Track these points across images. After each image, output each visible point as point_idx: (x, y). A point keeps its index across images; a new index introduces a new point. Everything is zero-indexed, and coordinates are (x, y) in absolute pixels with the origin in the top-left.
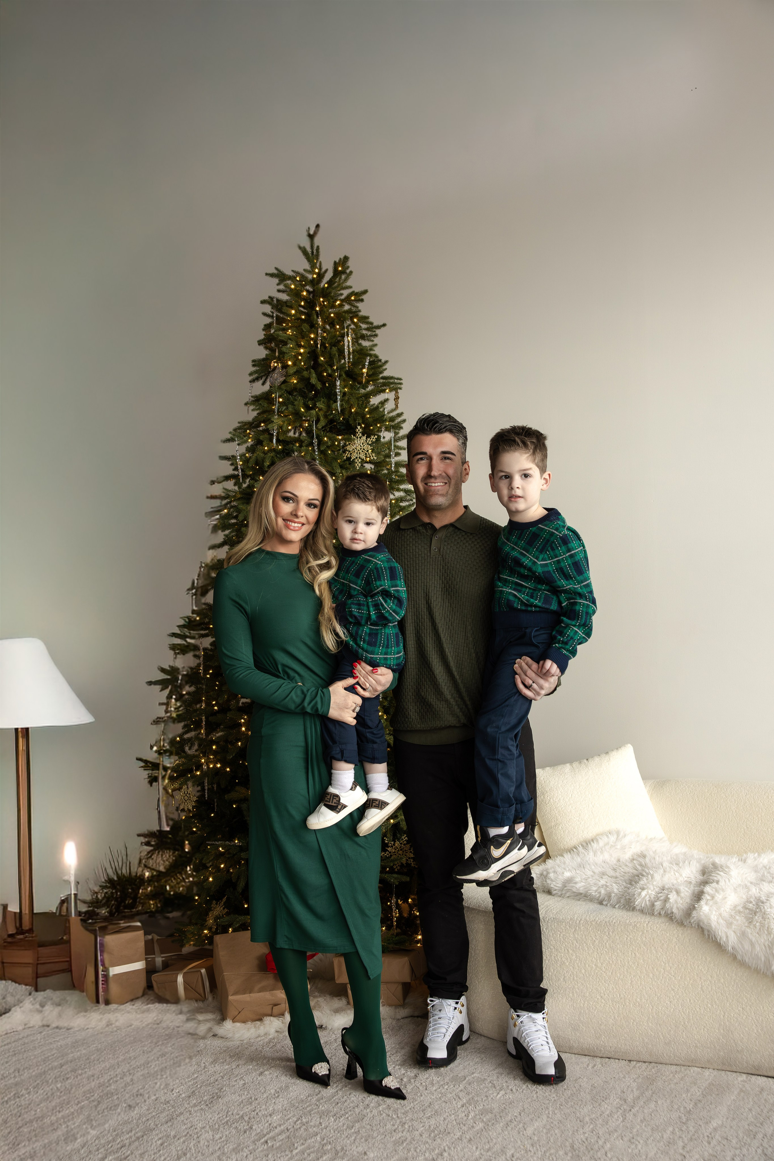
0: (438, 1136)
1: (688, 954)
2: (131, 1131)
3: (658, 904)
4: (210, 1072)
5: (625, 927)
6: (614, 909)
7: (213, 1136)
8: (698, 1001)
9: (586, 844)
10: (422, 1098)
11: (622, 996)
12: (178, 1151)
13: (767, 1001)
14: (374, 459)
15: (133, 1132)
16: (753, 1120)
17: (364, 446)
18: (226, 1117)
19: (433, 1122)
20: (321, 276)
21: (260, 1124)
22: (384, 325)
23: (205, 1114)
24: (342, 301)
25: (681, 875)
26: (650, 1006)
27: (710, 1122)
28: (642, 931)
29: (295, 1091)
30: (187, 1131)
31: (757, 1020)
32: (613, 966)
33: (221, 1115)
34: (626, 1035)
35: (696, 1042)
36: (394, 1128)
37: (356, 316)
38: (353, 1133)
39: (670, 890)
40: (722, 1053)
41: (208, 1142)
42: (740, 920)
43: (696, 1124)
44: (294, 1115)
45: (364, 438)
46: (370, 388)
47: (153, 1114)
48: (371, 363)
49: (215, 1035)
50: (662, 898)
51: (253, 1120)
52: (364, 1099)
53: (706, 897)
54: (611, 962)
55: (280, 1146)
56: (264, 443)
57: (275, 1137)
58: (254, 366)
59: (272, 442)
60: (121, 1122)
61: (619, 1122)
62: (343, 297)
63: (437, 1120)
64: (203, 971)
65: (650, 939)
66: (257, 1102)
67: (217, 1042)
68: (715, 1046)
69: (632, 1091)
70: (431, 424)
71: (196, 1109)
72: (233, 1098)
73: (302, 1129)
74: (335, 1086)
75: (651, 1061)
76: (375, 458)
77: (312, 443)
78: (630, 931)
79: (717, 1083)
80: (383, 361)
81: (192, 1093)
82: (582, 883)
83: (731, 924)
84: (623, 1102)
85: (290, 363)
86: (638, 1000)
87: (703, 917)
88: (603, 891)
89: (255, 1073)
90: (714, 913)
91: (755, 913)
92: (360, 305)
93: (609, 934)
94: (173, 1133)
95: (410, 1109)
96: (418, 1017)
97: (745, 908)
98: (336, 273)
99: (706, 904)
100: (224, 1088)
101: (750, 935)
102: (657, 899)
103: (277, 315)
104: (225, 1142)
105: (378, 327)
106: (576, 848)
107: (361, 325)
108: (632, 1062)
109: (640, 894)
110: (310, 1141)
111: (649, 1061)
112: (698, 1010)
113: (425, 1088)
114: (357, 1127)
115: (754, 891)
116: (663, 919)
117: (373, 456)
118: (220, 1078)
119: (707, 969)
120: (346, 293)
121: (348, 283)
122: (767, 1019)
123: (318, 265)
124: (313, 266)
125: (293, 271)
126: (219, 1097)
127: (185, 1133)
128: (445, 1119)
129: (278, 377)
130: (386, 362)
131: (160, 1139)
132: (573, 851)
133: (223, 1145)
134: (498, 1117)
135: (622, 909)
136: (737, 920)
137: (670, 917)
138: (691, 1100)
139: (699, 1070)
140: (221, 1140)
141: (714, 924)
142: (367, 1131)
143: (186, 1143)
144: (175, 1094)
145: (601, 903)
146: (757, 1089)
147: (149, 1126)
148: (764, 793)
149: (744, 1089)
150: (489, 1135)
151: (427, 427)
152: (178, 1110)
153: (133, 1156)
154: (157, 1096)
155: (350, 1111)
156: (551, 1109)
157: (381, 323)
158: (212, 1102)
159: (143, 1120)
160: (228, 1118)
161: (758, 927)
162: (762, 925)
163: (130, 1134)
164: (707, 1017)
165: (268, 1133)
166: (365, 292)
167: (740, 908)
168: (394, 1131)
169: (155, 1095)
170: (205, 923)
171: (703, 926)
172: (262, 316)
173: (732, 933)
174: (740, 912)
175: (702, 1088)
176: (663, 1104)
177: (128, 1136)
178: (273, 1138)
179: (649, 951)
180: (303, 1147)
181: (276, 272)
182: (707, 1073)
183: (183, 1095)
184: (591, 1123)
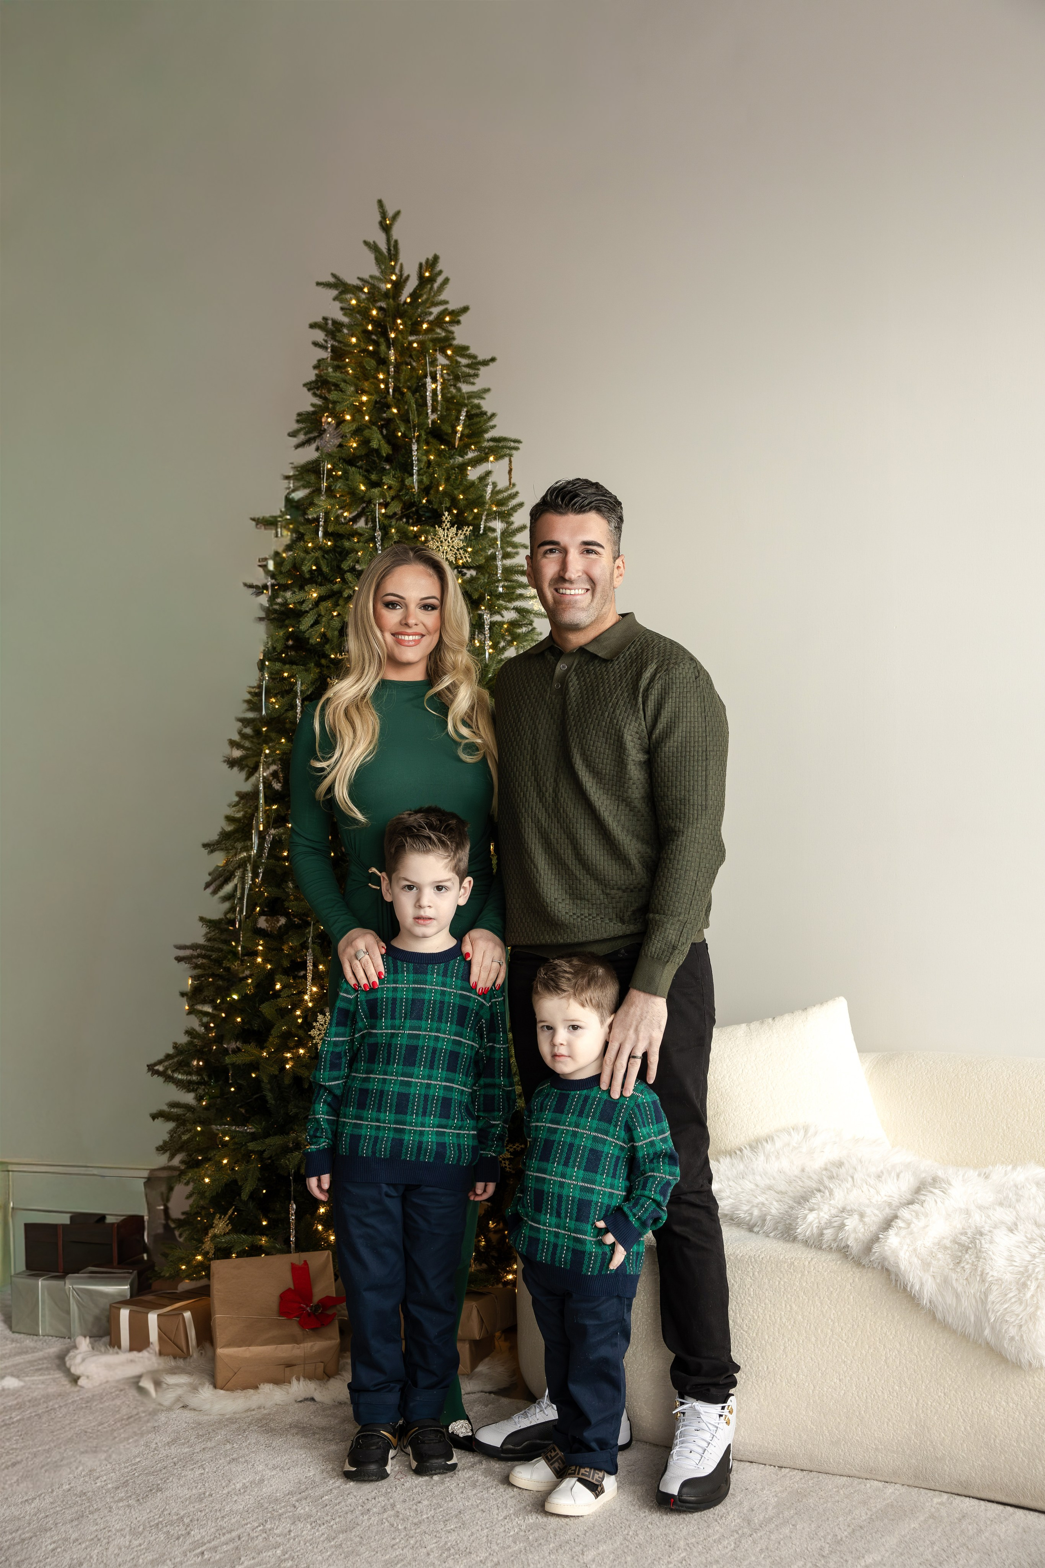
0: (452, 1557)
1: (868, 1309)
2: (17, 1530)
3: (829, 1233)
4: (160, 1456)
5: (777, 1265)
6: (767, 1239)
7: (130, 1542)
8: (880, 1380)
9: (755, 1145)
10: (451, 1504)
11: (771, 1369)
12: (72, 1559)
13: (980, 1384)
14: (467, 561)
15: (19, 1532)
16: (930, 1557)
17: (453, 542)
18: (160, 1517)
19: (453, 1537)
20: (398, 286)
21: (203, 1528)
22: (493, 360)
23: (130, 1512)
24: (430, 323)
25: (878, 1193)
26: (811, 1385)
27: (863, 1557)
28: (801, 1271)
29: (271, 1486)
30: (96, 1533)
31: (965, 1413)
32: (759, 1323)
33: (152, 1514)
34: (775, 1428)
35: (877, 1442)
36: (393, 1542)
37: (450, 346)
38: (331, 1547)
39: (851, 1212)
40: (914, 1461)
41: (120, 1549)
42: (943, 1259)
43: (842, 1558)
44: (258, 1518)
45: (454, 530)
46: (470, 455)
47: (58, 1509)
48: (469, 416)
49: (184, 1407)
50: (835, 1224)
51: (196, 1522)
52: (366, 1501)
53: (900, 1223)
54: (756, 1317)
55: (220, 1559)
56: (306, 538)
57: (217, 1547)
58: (298, 421)
59: (318, 534)
60: (7, 1518)
61: (727, 1551)
62: (431, 318)
63: (461, 1535)
64: (187, 1315)
65: (813, 1284)
66: (211, 1499)
67: (187, 1414)
68: (903, 1450)
69: (766, 1509)
70: (568, 498)
71: (121, 1504)
72: (179, 1492)
73: (260, 1538)
74: (331, 1482)
75: (812, 1469)
76: (469, 560)
77: (374, 537)
78: (784, 1272)
79: (900, 1504)
80: (489, 414)
81: (124, 1483)
82: (730, 1200)
83: (929, 1265)
84: (746, 1524)
85: (348, 417)
86: (794, 1375)
87: (888, 1253)
88: (756, 1212)
89: (223, 1460)
90: (905, 1247)
91: (967, 1249)
92: (455, 329)
93: (753, 1274)
94: (74, 1536)
95: (428, 1518)
96: (490, 1393)
97: (955, 1242)
98: (424, 282)
99: (896, 1234)
100: (171, 1479)
101: (954, 1282)
102: (829, 1224)
103: (332, 346)
104: (144, 1551)
105: (485, 363)
106: (741, 1150)
107: (459, 359)
108: (783, 1470)
109: (805, 1217)
110: (264, 1554)
111: (808, 1468)
112: (880, 1394)
113: (461, 1490)
114: (341, 1539)
115: (977, 1219)
116: (834, 1256)
117: (465, 557)
118: (172, 1464)
119: (894, 1332)
120: (436, 310)
121: (442, 297)
122: (980, 1411)
123: (397, 271)
124: (387, 271)
125: (359, 278)
126: (160, 1490)
127: (92, 1537)
128: (472, 1534)
129: (330, 440)
130: (493, 415)
131: (54, 1542)
132: (736, 1153)
133: (139, 1554)
134: (552, 1535)
135: (779, 1238)
136: (939, 1260)
137: (843, 1251)
138: (849, 1526)
139: (880, 1484)
140: (139, 1548)
141: (903, 1265)
142: (354, 1545)
143: (89, 1550)
144: (98, 1484)
145: (751, 1230)
146: (957, 1515)
147: (47, 1523)
148: (1035, 1075)
149: (936, 1515)
150: (527, 1559)
151: (562, 503)
152: (95, 1505)
153: (7, 1563)
154: (72, 1485)
155: (340, 1516)
156: (633, 1528)
157: (488, 357)
158: (147, 1496)
159: (40, 1516)
160: (161, 1519)
161: (968, 1271)
162: (975, 1268)
163: (14, 1534)
164: (892, 1405)
165: (209, 1542)
166: (465, 309)
167: (947, 1243)
168: (392, 1547)
169: (69, 1484)
170: (201, 1247)
171: (889, 1268)
172: (312, 347)
173: (930, 1280)
174: (946, 1248)
175: (874, 1510)
176: (803, 1528)
177: (10, 1537)
178: (215, 1549)
179: (811, 1302)
180: (252, 1562)
181: (332, 280)
182: (890, 1489)
183: (109, 1486)
184: (685, 1549)
